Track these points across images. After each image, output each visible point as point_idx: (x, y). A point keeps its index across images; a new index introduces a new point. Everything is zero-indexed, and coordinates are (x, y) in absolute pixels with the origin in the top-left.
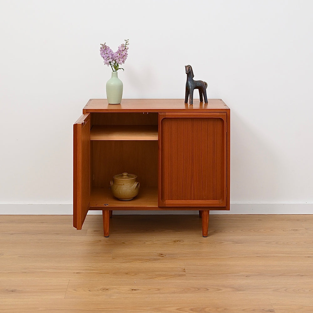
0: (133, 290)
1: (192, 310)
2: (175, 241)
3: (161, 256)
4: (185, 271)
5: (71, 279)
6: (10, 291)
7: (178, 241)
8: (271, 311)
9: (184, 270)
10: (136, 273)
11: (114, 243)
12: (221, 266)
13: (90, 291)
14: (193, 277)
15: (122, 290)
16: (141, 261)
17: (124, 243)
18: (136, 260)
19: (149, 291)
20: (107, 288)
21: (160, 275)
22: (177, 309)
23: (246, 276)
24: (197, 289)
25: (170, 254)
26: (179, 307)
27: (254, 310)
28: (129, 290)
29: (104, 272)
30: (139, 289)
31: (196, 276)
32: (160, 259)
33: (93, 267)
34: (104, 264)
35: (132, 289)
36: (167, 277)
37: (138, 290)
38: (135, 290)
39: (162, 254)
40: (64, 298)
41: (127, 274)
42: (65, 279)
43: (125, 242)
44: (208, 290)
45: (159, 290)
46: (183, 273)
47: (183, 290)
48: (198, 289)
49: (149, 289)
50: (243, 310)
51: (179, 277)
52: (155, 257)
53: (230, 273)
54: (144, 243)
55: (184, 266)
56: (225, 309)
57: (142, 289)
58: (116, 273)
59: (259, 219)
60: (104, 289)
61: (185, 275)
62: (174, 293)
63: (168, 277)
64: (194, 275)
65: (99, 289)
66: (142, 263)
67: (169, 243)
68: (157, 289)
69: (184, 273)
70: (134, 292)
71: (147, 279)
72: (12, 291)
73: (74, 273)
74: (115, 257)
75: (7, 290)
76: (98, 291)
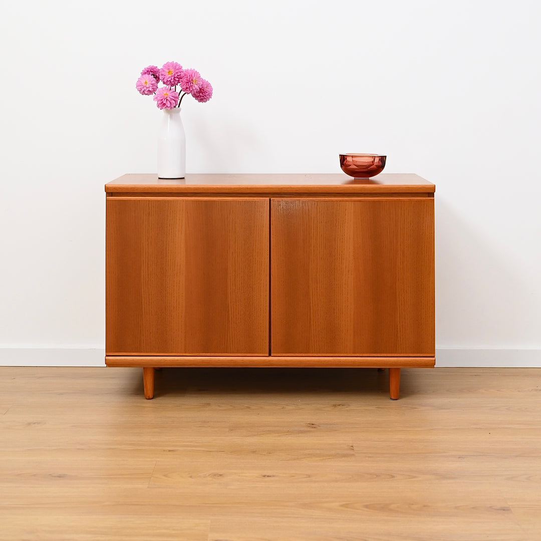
0: (265, 476)
1: (366, 506)
2: (335, 406)
3: (313, 427)
4: (353, 450)
5: (158, 459)
6: (55, 476)
7: (339, 405)
8: (504, 510)
9: (352, 448)
10: (270, 451)
11: (232, 407)
12: (415, 442)
13: (191, 477)
14: (367, 458)
15: (246, 476)
16: (277, 435)
17: (248, 408)
18: (270, 432)
19: (293, 478)
20: (221, 474)
21: (311, 455)
22: (342, 506)
23: (459, 458)
24: (375, 476)
25: (327, 424)
26: (344, 503)
27: (473, 508)
28: (257, 477)
29: (214, 450)
30: (275, 474)
31: (372, 457)
32: (309, 431)
33: (196, 443)
34: (215, 438)
35: (264, 474)
36: (322, 458)
37: (274, 476)
38: (268, 476)
40: (148, 487)
41: (254, 452)
42: (149, 459)
44: (393, 477)
45: (309, 476)
46: (349, 452)
47: (350, 477)
48: (377, 476)
49: (293, 475)
50: (456, 508)
51: (343, 458)
52: (302, 429)
53: (431, 453)
54: (283, 408)
55: (351, 442)
56: (424, 506)
57: (281, 475)
58: (237, 451)
59: (475, 374)
60: (215, 475)
61: (353, 455)
62: (336, 481)
63: (324, 458)
64: (370, 455)
65: (207, 475)
66: (279, 436)
67: (324, 408)
68: (307, 475)
69: (352, 452)
70: (267, 479)
71: (288, 460)
72: (60, 477)
73: (164, 451)
74: (233, 428)
75: (50, 475)
76: (204, 477)
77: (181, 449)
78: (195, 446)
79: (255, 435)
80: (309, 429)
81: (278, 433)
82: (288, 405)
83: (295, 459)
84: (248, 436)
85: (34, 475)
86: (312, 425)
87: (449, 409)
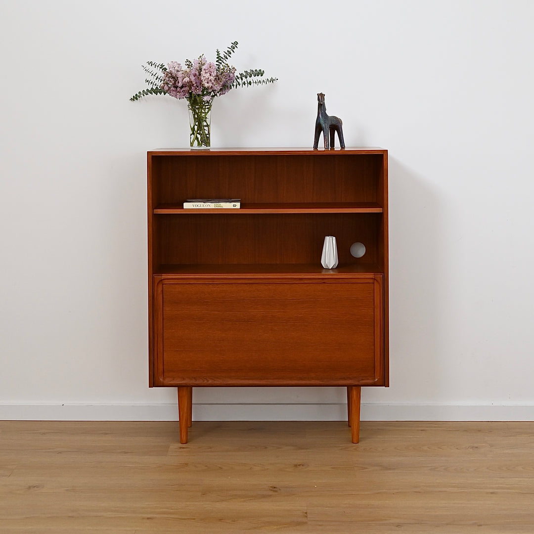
2: (296, 466)
3: (274, 491)
4: (307, 517)
5: (138, 528)
7: (300, 465)
9: (306, 515)
10: (235, 519)
11: (206, 468)
16: (242, 500)
17: (221, 468)
18: (236, 497)
21: (270, 523)
25: (287, 487)
29: (186, 517)
31: (323, 525)
32: (270, 496)
33: (172, 509)
34: (189, 503)
36: (279, 527)
39: (275, 488)
41: (221, 520)
42: (129, 529)
43: (224, 467)
51: (297, 527)
52: (265, 493)
55: (306, 508)
58: (205, 518)
59: (421, 429)
61: (306, 523)
63: (281, 527)
64: (320, 524)
66: (244, 501)
67: (287, 468)
69: (304, 520)
71: (249, 529)
74: (206, 492)
77: (158, 516)
78: (171, 513)
80: (271, 493)
81: (244, 498)
83: (255, 528)
84: (218, 501)
86: (274, 488)
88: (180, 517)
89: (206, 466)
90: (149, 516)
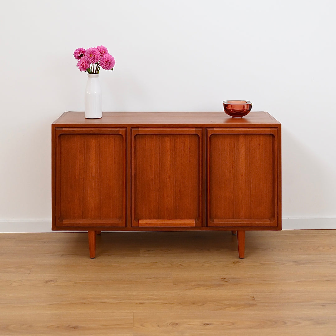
0: (205, 324)
2: (234, 263)
3: (224, 281)
4: (255, 300)
5: (135, 311)
7: (237, 262)
10: (203, 302)
13: (158, 326)
15: (193, 325)
17: (181, 265)
18: (199, 286)
19: (223, 326)
20: (176, 323)
21: (230, 306)
24: (274, 323)
28: (200, 325)
29: (168, 302)
32: (224, 285)
33: (156, 296)
34: (166, 291)
36: (237, 308)
37: (210, 324)
38: (207, 324)
39: (225, 279)
41: (193, 303)
42: (128, 311)
43: (183, 264)
45: (233, 324)
47: (259, 323)
49: (223, 323)
51: (251, 308)
52: (219, 283)
54: (203, 265)
55: (252, 294)
57: (215, 323)
60: (173, 324)
61: (256, 304)
64: (266, 305)
65: (168, 324)
66: (206, 289)
67: (228, 264)
70: (207, 327)
71: (216, 310)
72: (75, 328)
73: (137, 303)
74: (176, 283)
75: (68, 326)
76: (167, 326)
77: (147, 301)
78: (156, 299)
79: (190, 289)
80: (223, 283)
81: (205, 287)
82: (206, 263)
83: (220, 309)
84: (187, 290)
85: (58, 327)
87: (305, 264)
88: (164, 302)
89: (170, 264)
90: (141, 301)
